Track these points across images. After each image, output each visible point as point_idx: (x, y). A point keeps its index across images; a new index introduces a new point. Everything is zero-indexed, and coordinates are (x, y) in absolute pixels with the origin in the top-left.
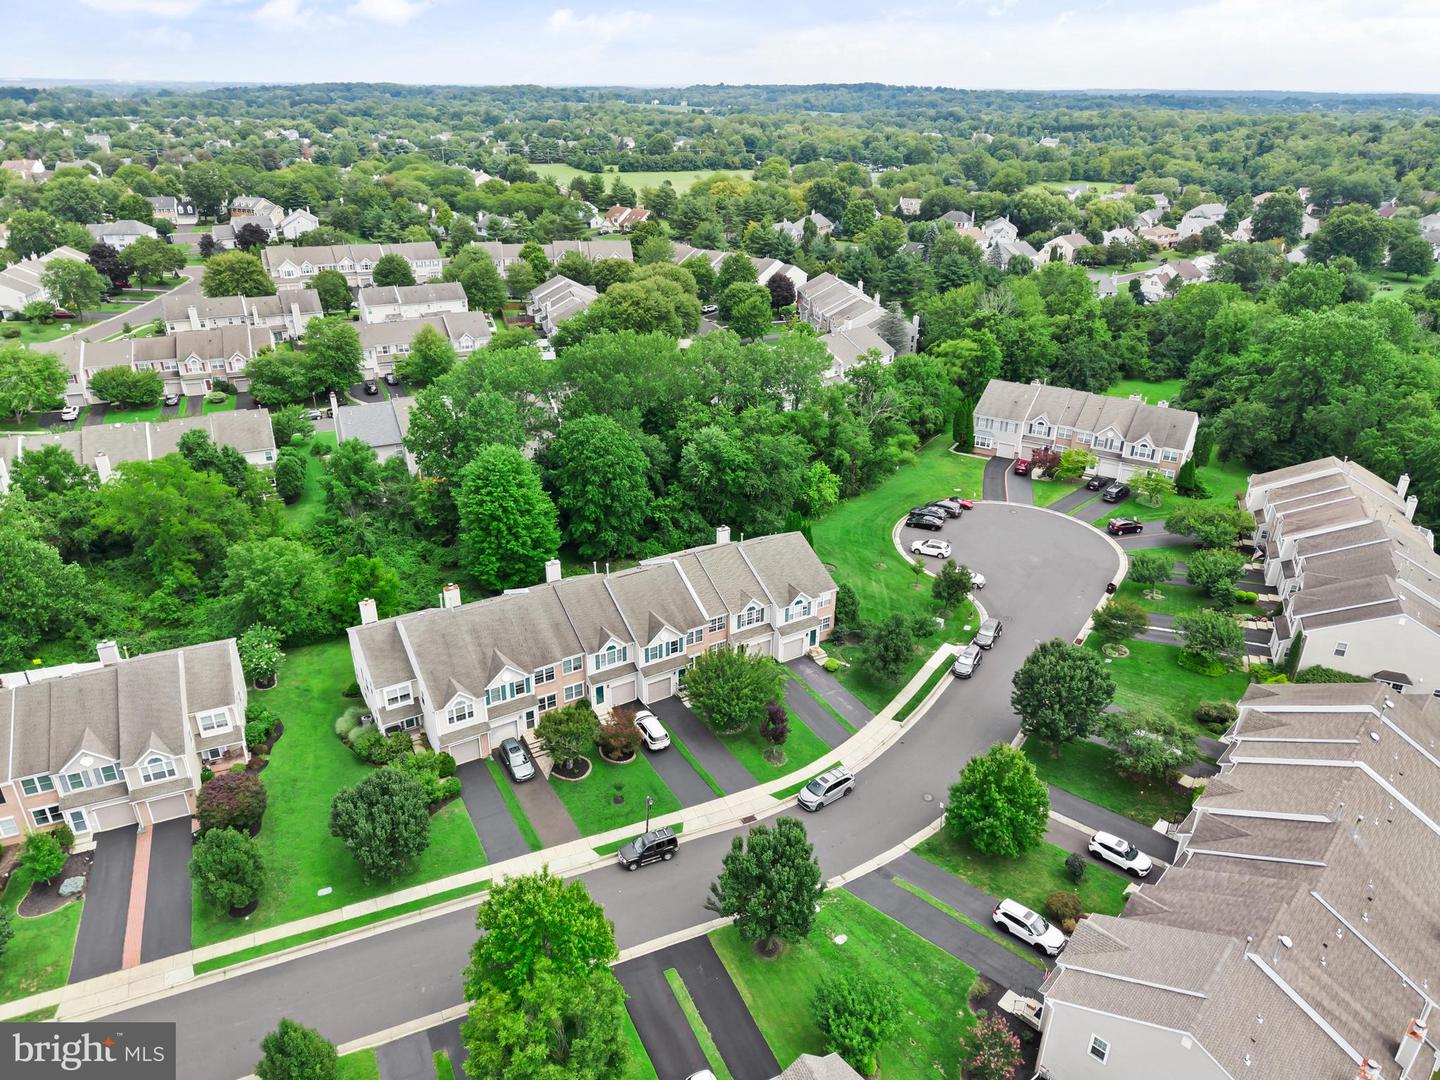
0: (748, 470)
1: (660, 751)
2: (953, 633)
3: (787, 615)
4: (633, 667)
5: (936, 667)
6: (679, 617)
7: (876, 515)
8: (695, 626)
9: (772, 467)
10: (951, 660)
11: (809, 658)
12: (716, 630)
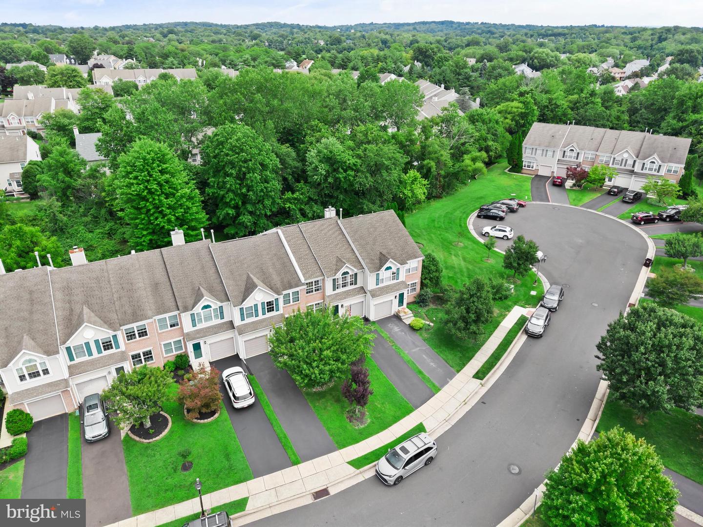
0: (357, 171)
1: (243, 409)
2: (522, 297)
3: (377, 279)
4: (231, 325)
5: (510, 326)
6: (276, 279)
7: (455, 210)
8: (291, 287)
9: (376, 169)
10: (522, 322)
11: (397, 317)
12: (312, 291)
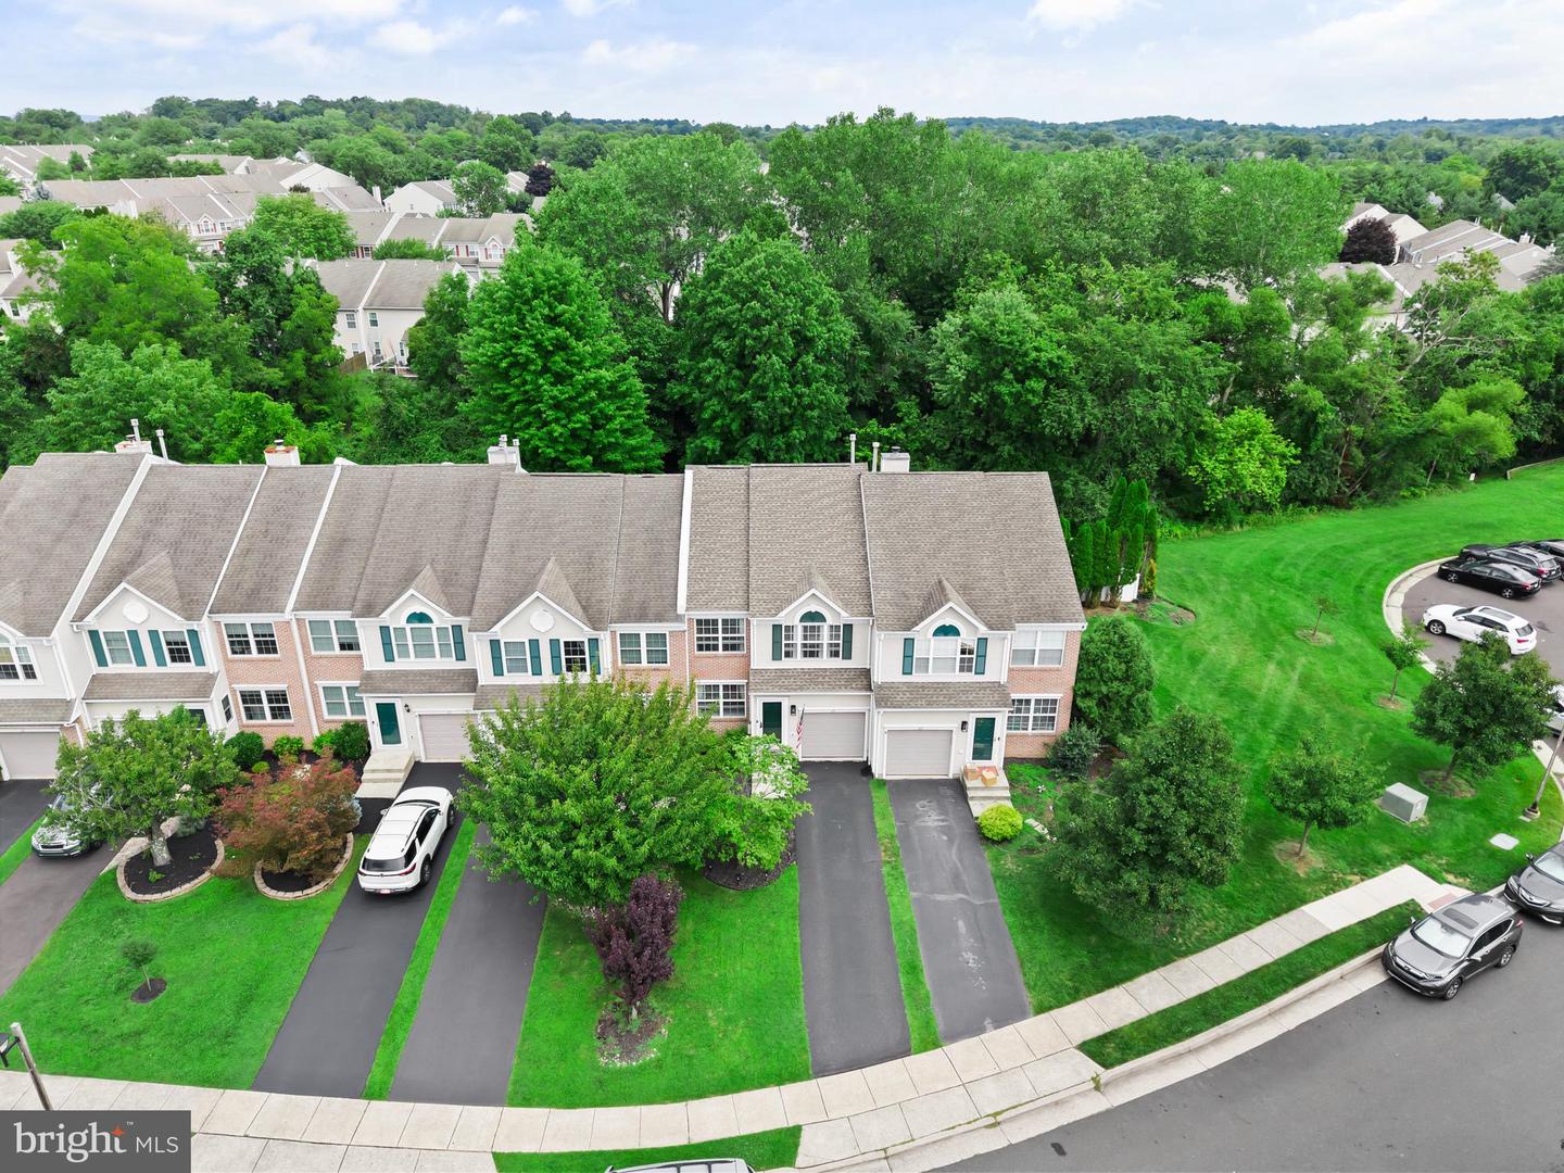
1: (375, 897)
2: (1445, 844)
3: (908, 656)
4: (469, 681)
5: (1334, 925)
6: (612, 591)
7: (1368, 543)
8: (642, 617)
10: (1406, 918)
11: (958, 787)
12: (715, 648)
